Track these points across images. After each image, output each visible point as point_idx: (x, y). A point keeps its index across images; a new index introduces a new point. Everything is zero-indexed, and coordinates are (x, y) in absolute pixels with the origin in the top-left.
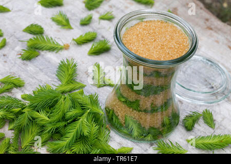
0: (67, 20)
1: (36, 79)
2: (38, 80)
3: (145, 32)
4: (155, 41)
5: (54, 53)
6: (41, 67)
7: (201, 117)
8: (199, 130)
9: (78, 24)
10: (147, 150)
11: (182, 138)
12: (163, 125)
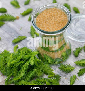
0: (18, 3)
1: (3, 37)
2: (4, 37)
3: (46, 15)
4: (51, 20)
5: (12, 22)
6: (6, 30)
7: (83, 49)
8: (81, 56)
9: (23, 4)
10: (56, 69)
11: (73, 61)
12: (63, 56)
